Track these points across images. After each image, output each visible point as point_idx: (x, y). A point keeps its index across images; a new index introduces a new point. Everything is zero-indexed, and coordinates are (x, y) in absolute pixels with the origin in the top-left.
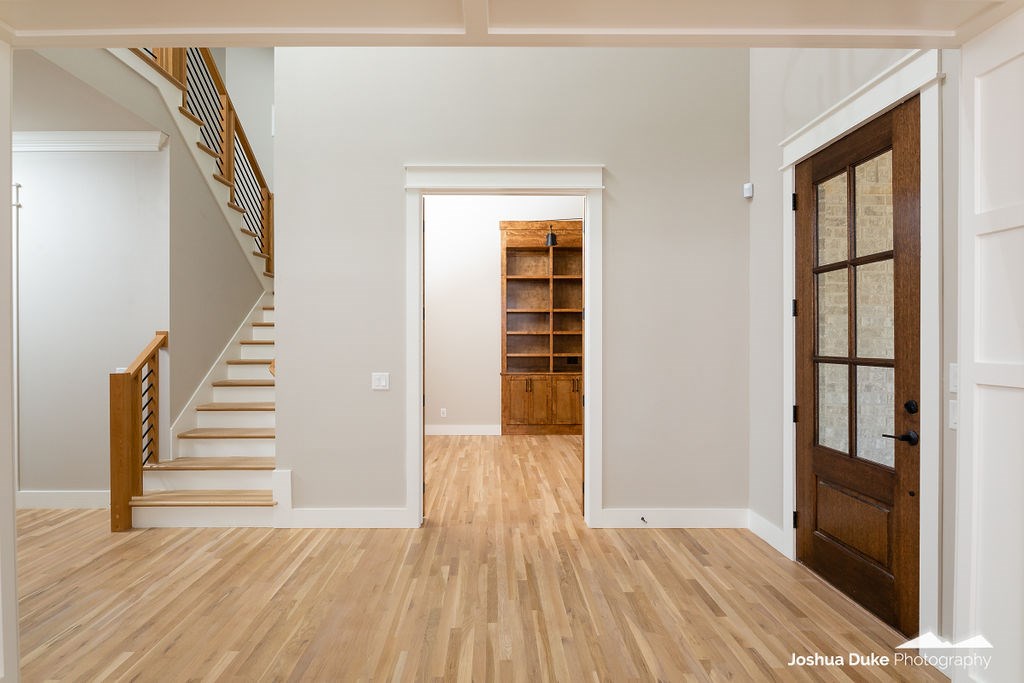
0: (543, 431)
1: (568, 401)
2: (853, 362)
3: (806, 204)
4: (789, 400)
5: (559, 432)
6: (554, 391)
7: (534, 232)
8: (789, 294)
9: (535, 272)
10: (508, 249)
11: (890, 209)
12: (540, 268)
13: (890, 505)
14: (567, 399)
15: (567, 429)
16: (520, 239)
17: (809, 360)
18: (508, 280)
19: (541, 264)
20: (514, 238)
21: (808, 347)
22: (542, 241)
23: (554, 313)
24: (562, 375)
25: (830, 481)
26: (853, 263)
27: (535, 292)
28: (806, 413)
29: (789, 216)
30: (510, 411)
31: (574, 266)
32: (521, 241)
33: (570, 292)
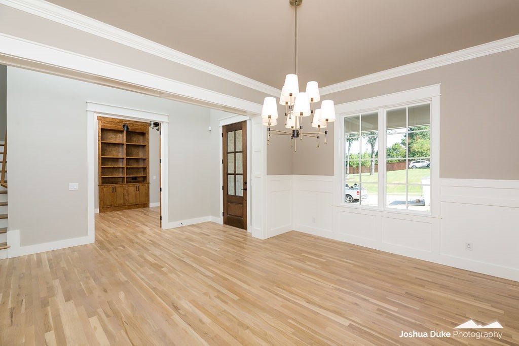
0: (122, 209)
1: (134, 195)
2: (235, 174)
3: (225, 136)
4: (221, 185)
5: (129, 208)
6: (127, 191)
7: (116, 123)
8: (221, 158)
9: (115, 140)
10: (102, 129)
11: (242, 138)
12: (118, 139)
13: (242, 204)
14: (134, 194)
15: (134, 207)
16: (109, 125)
17: (226, 174)
18: (102, 143)
19: (118, 137)
20: (105, 124)
21: (226, 172)
22: (120, 128)
23: (127, 159)
24: (131, 184)
25: (230, 202)
26: (235, 152)
27: (115, 149)
28: (225, 188)
29: (221, 138)
30: (104, 202)
31: (135, 139)
32: (108, 126)
33: (133, 150)
